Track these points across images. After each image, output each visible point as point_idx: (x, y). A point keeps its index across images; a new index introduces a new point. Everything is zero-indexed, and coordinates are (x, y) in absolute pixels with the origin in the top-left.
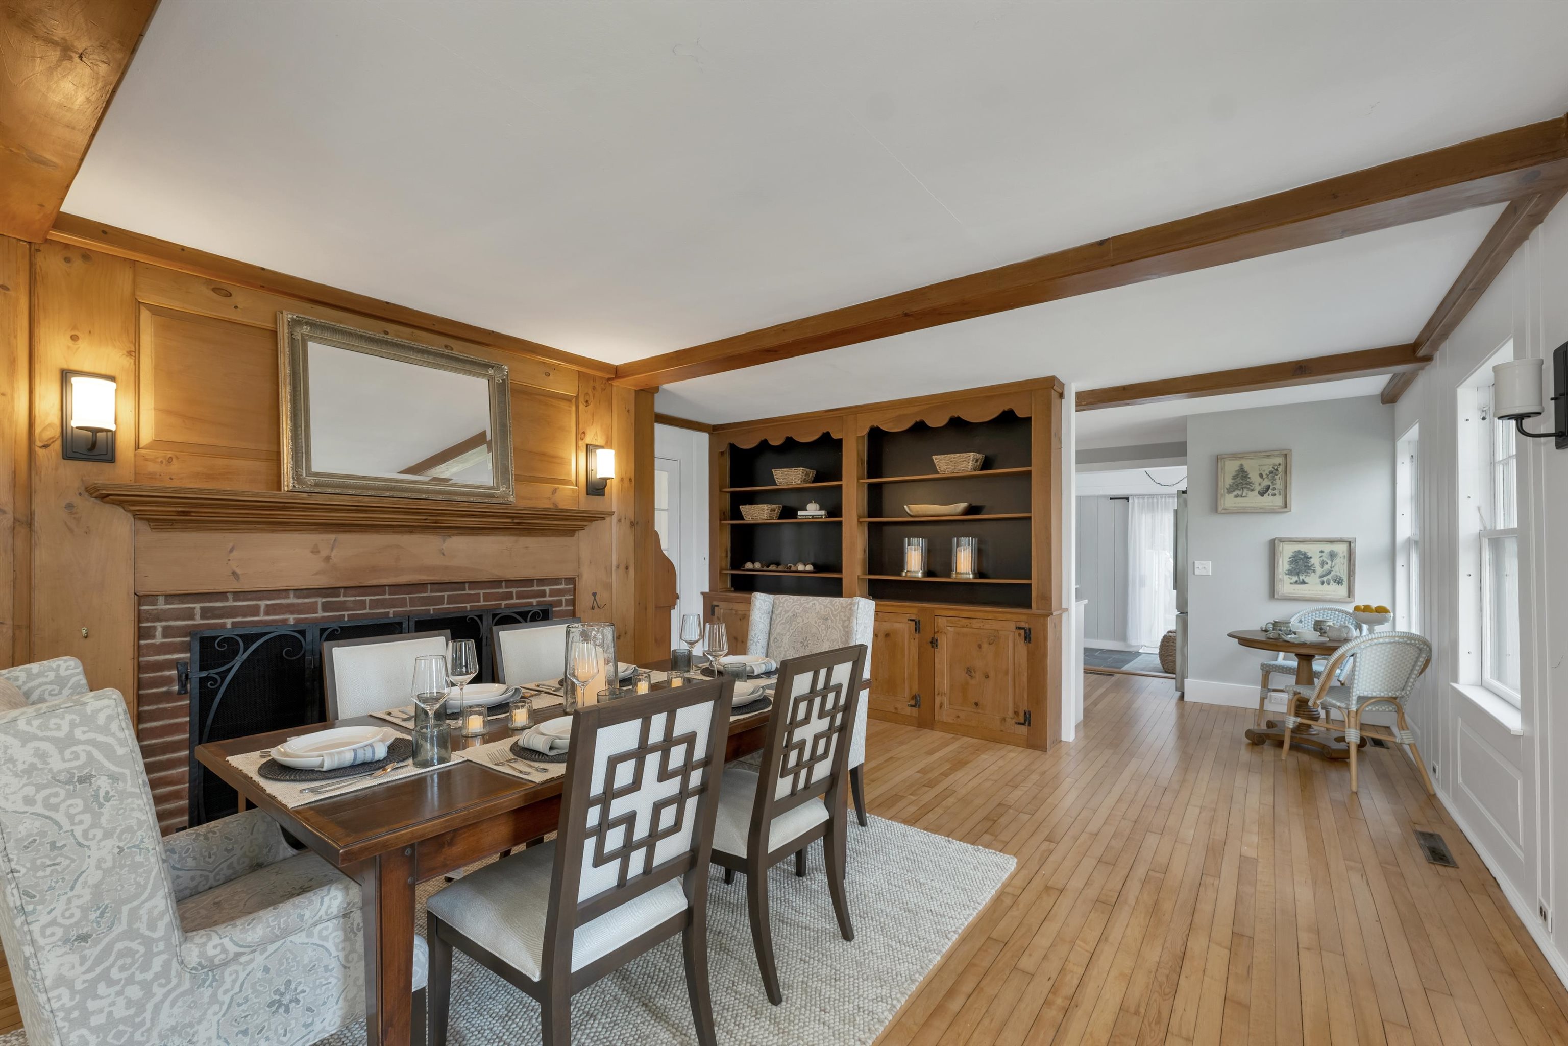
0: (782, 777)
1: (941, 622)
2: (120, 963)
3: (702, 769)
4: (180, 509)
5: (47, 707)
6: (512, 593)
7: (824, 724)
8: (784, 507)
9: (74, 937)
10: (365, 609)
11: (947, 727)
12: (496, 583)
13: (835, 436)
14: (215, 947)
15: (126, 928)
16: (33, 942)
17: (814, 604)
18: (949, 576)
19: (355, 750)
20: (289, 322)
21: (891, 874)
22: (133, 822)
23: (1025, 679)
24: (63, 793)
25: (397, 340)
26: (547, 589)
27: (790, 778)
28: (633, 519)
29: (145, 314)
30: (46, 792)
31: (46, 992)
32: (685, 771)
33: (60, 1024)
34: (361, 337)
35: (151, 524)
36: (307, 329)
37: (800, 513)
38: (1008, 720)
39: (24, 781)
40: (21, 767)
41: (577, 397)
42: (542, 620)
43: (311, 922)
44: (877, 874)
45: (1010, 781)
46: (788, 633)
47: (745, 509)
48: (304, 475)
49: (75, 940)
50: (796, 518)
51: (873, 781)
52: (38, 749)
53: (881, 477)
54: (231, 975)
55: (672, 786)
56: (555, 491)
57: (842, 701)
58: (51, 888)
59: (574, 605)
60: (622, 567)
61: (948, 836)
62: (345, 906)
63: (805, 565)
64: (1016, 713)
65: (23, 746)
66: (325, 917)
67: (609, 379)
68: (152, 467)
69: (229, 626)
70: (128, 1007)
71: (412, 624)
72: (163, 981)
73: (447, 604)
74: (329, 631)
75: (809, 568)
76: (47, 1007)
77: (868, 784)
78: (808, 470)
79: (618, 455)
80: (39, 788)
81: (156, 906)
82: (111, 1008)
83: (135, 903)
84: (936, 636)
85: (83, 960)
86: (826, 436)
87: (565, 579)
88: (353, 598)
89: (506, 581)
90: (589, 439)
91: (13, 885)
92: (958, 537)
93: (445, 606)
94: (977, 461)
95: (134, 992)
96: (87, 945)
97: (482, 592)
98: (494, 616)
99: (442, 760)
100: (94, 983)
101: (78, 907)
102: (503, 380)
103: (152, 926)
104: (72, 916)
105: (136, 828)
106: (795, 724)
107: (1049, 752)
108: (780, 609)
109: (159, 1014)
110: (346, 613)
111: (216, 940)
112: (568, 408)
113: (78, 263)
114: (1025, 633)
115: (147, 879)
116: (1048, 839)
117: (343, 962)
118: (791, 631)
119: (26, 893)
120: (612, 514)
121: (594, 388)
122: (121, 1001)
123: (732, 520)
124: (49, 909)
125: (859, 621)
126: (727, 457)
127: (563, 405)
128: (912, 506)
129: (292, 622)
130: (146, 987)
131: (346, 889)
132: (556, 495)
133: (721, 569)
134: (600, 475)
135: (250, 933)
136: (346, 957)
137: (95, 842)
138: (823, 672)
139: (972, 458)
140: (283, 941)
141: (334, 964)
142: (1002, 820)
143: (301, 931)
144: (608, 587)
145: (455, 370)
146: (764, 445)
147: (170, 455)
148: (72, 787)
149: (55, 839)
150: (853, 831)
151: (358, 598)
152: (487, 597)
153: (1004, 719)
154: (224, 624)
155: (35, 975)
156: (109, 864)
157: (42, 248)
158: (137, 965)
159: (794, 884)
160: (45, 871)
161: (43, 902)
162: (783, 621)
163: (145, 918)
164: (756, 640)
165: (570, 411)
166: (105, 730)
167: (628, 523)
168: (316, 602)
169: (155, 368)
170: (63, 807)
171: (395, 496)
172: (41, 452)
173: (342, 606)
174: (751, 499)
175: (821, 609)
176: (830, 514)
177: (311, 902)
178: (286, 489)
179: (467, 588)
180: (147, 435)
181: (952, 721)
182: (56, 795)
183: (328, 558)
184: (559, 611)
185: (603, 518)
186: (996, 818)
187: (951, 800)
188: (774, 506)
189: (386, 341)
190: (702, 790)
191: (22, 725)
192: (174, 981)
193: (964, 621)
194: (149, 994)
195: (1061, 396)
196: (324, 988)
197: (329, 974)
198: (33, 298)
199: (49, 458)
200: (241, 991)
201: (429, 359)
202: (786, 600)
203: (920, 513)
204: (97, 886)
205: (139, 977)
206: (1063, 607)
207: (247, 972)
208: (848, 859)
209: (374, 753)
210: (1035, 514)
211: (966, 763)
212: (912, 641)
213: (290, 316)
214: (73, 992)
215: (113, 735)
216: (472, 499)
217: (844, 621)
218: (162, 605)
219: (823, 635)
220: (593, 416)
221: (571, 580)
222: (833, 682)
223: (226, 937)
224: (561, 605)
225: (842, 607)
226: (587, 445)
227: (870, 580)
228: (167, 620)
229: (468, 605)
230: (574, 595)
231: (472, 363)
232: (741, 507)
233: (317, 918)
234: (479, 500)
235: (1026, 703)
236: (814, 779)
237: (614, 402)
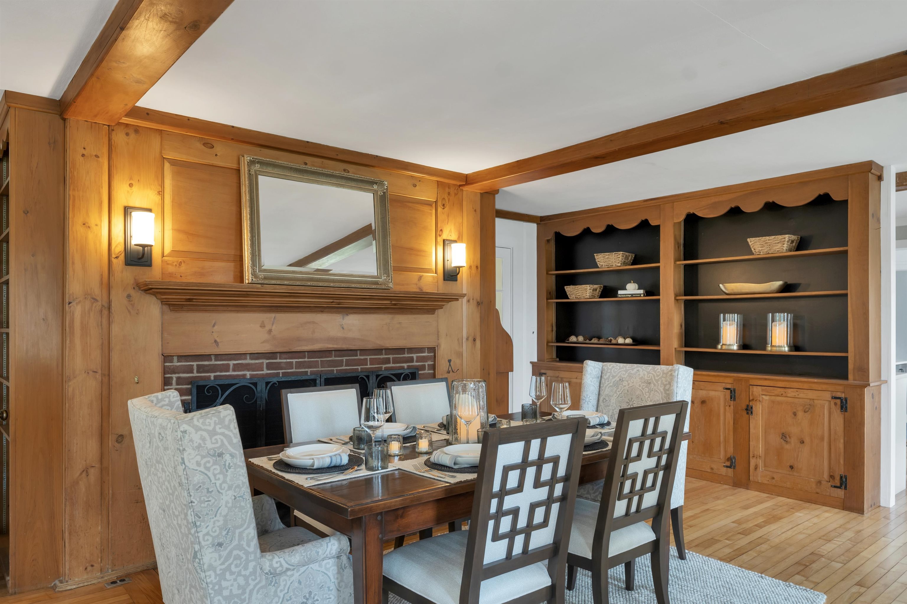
0: (619, 500)
1: (756, 391)
2: (235, 562)
3: (562, 484)
4: (188, 297)
5: (204, 413)
6: (389, 358)
7: (652, 462)
8: (605, 287)
9: (216, 544)
10: (292, 368)
11: (762, 488)
12: (378, 351)
13: (653, 223)
14: (277, 563)
15: (237, 543)
16: (199, 543)
17: (638, 370)
18: (764, 349)
19: (331, 457)
20: (248, 162)
21: (709, 596)
22: (240, 483)
23: (841, 446)
24: (211, 461)
25: (314, 169)
26: (415, 356)
27: (624, 502)
28: (479, 300)
29: (167, 165)
30: (205, 460)
31: (205, 572)
32: (551, 483)
33: (211, 591)
34: (291, 169)
35: (171, 308)
36: (258, 166)
37: (620, 292)
38: (824, 483)
39: (197, 453)
40: (196, 445)
41: (436, 202)
42: (411, 379)
43: (322, 557)
44: (696, 595)
45: (824, 536)
46: (615, 395)
47: (569, 289)
48: (258, 272)
49: (217, 545)
50: (617, 297)
51: (691, 527)
52: (202, 435)
53: (697, 259)
54: (283, 581)
55: (542, 493)
56: (420, 278)
57: (667, 445)
58: (207, 514)
59: (434, 369)
60: (471, 339)
61: (761, 573)
62: (339, 550)
63: (625, 339)
64: (832, 477)
65: (196, 433)
66: (329, 556)
67: (460, 186)
68: (171, 269)
69: (212, 378)
70: (239, 589)
71: (323, 380)
72: (253, 577)
73: (345, 366)
74: (272, 383)
75: (629, 341)
76: (205, 580)
77: (686, 529)
78: (627, 254)
79: (468, 248)
80: (203, 457)
81: (250, 533)
82: (232, 588)
83: (241, 530)
84: (751, 404)
85: (220, 557)
86: (645, 224)
87: (428, 348)
88: (285, 361)
89: (385, 349)
90: (445, 236)
91: (192, 510)
92: (773, 314)
93: (344, 368)
94: (792, 242)
95: (241, 581)
96: (222, 549)
97: (368, 357)
98: (377, 376)
99: (383, 468)
100: (224, 571)
101: (218, 526)
102: (384, 193)
103: (249, 545)
104: (215, 531)
105: (241, 486)
106: (628, 459)
107: (867, 514)
108: (608, 374)
109: (252, 596)
110: (281, 371)
111: (276, 559)
112: (430, 211)
113: (133, 136)
114: (842, 402)
115: (246, 516)
116: (859, 584)
117: (337, 587)
118: (618, 393)
119: (197, 515)
120: (463, 296)
121: (449, 194)
122: (236, 585)
123: (556, 299)
124: (206, 526)
125: (679, 385)
126: (553, 244)
127: (426, 209)
128: (727, 285)
129: (248, 377)
130: (246, 578)
131: (339, 540)
132: (421, 281)
133: (548, 342)
134: (455, 264)
135: (293, 557)
136: (339, 583)
137: (225, 490)
138: (652, 420)
139: (787, 239)
140: (307, 567)
141: (333, 587)
142: (814, 565)
143: (316, 562)
144: (460, 355)
145: (351, 188)
146: (587, 232)
147: (180, 260)
148: (215, 458)
149: (208, 487)
150: (674, 563)
151: (288, 360)
152: (372, 362)
153: (820, 482)
154: (210, 376)
155: (200, 562)
156: (230, 505)
157: (115, 128)
158: (242, 566)
159: (624, 595)
160: (204, 504)
161: (203, 521)
162: (611, 384)
163: (245, 538)
164: (587, 400)
165: (431, 214)
166: (228, 428)
167: (475, 303)
168: (263, 363)
169: (172, 202)
170: (212, 469)
171: (313, 285)
172: (114, 261)
173: (278, 366)
174: (573, 280)
175: (644, 375)
176: (648, 293)
177: (321, 545)
178: (247, 282)
179: (358, 355)
180: (168, 249)
181: (766, 482)
182: (209, 462)
183: (270, 331)
184: (423, 374)
185: (457, 300)
186: (808, 564)
187: (764, 547)
188: (596, 286)
189: (307, 170)
190: (563, 499)
191: (195, 421)
192: (258, 579)
193: (779, 390)
194: (248, 584)
195: (880, 178)
196: (328, 600)
197: (330, 592)
198: (110, 162)
199: (119, 263)
200: (288, 592)
201: (334, 181)
202: (613, 367)
203: (736, 291)
204: (226, 516)
205: (243, 573)
206: (882, 378)
207: (291, 581)
208: (670, 582)
209: (341, 460)
210: (852, 291)
211: (780, 518)
212: (727, 408)
213: (249, 158)
214: (216, 575)
215: (232, 431)
216: (364, 286)
217: (665, 385)
218: (176, 363)
219: (647, 397)
220: (448, 216)
221: (433, 350)
222: (660, 429)
223: (281, 557)
224: (424, 369)
225: (663, 373)
226: (444, 240)
227: (685, 351)
228: (178, 373)
229: (359, 367)
230: (435, 361)
231: (362, 181)
232: (565, 287)
233: (325, 555)
234: (368, 286)
235: (842, 468)
236: (644, 506)
237: (464, 203)
